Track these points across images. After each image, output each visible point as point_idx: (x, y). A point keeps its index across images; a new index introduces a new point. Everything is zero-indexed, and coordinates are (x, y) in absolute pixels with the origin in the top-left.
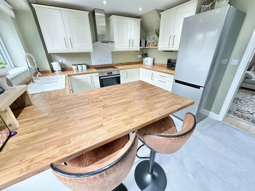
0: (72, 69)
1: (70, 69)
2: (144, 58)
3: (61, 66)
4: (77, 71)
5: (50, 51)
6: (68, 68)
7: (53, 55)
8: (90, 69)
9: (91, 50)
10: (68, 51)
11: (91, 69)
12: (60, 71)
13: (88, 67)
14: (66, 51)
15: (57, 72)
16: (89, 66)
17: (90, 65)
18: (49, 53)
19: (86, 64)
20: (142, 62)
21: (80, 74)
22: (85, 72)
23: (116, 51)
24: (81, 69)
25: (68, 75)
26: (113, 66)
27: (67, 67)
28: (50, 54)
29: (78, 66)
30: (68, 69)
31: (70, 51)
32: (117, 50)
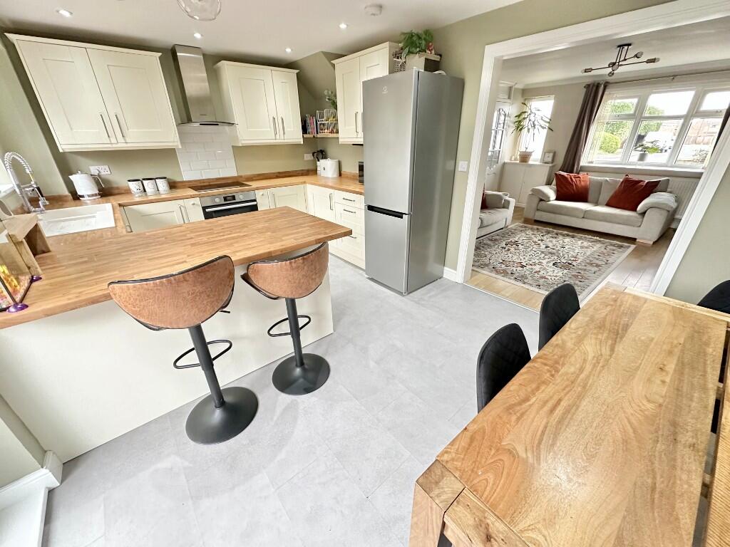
0: (128, 192)
1: (123, 192)
2: (319, 161)
3: (97, 183)
4: (144, 194)
5: (64, 147)
6: (118, 188)
7: (74, 156)
8: (178, 190)
9: (175, 144)
10: (114, 146)
11: (182, 190)
12: (96, 195)
13: (173, 185)
14: (110, 146)
15: (86, 198)
16: (175, 182)
17: (178, 179)
18: (61, 151)
19: (165, 178)
20: (314, 172)
21: (151, 202)
22: (163, 196)
23: (240, 145)
24: (153, 190)
25: (120, 205)
26: (240, 180)
27: (115, 186)
28: (64, 153)
29: (145, 182)
30: (116, 191)
31: (119, 145)
32: (243, 142)
